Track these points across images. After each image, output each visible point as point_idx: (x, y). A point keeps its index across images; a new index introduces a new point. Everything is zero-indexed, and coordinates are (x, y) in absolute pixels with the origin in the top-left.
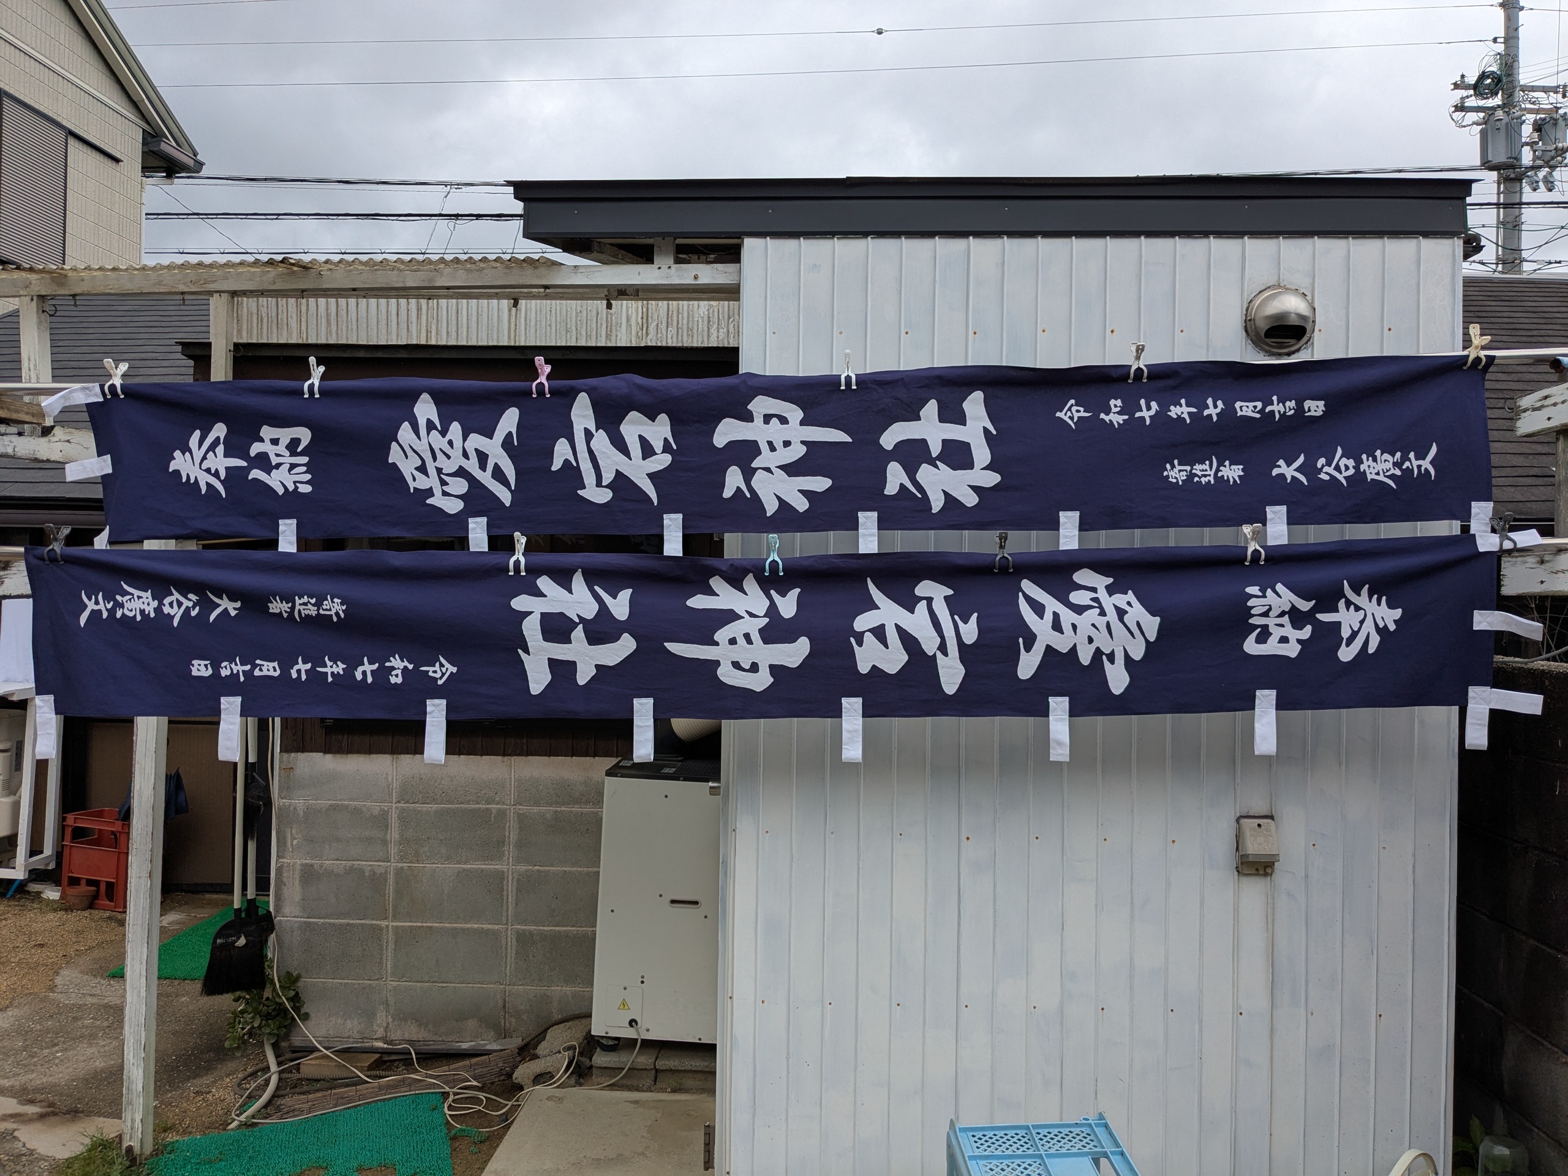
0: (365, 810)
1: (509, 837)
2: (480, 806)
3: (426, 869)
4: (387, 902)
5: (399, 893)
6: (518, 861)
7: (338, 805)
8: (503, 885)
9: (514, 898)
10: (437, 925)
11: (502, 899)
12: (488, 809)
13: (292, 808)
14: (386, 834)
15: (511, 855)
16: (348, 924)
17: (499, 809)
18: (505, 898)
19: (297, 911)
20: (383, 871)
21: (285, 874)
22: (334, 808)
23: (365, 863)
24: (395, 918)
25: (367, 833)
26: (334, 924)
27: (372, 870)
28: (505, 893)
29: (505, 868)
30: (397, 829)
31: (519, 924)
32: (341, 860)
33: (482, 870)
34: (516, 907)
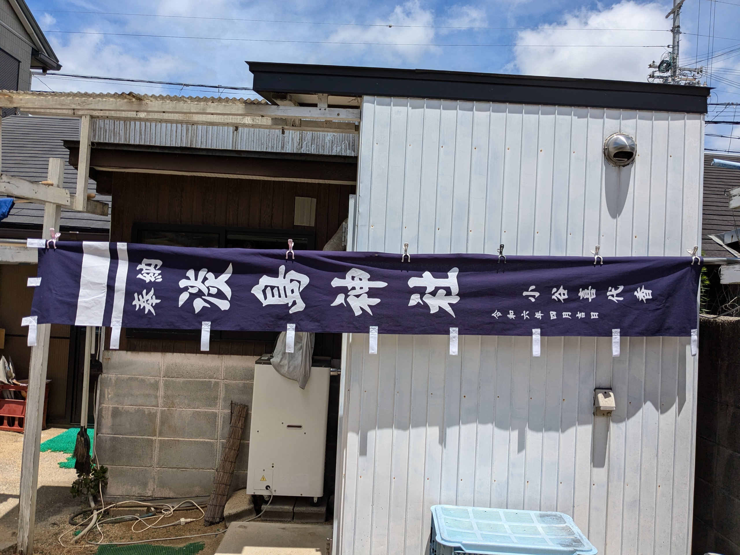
0: (146, 380)
1: (220, 395)
2: (206, 380)
3: (177, 411)
4: (156, 427)
5: (163, 423)
6: (224, 408)
7: (133, 378)
8: (216, 420)
9: (221, 426)
10: (181, 439)
11: (216, 427)
12: (210, 381)
13: (109, 379)
14: (157, 393)
15: (221, 405)
16: (136, 438)
17: (216, 381)
19: (109, 431)
20: (155, 411)
21: (104, 412)
22: (131, 379)
23: (144, 407)
24: (160, 435)
25: (147, 392)
26: (128, 438)
27: (149, 411)
28: (217, 423)
29: (217, 411)
30: (163, 390)
31: (223, 439)
32: (133, 406)
33: (206, 412)
34: (222, 431)
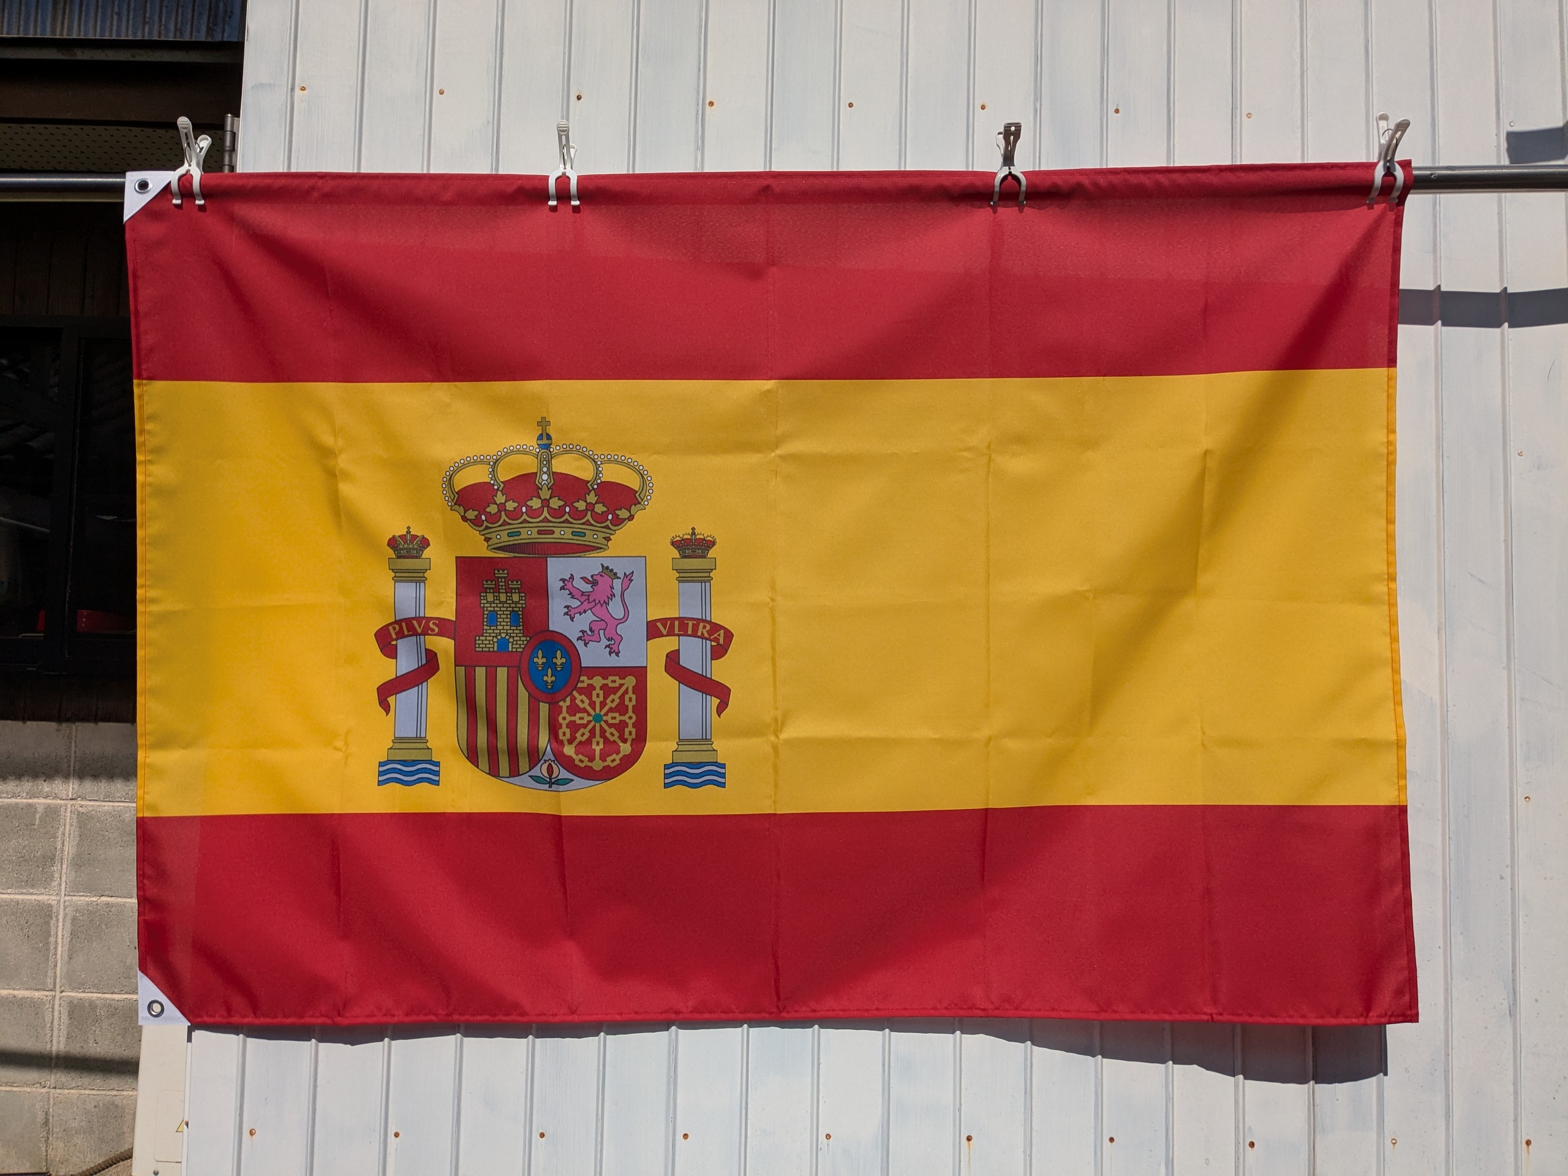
1: (62, 850)
2: (18, 800)
6: (76, 887)
8: (50, 926)
9: (66, 948)
11: (48, 950)
12: (30, 806)
15: (64, 879)
17: (49, 806)
18: (52, 947)
28: (52, 939)
29: (52, 900)
31: (72, 991)
33: (18, 903)
34: (69, 963)
